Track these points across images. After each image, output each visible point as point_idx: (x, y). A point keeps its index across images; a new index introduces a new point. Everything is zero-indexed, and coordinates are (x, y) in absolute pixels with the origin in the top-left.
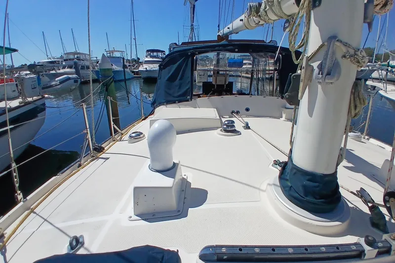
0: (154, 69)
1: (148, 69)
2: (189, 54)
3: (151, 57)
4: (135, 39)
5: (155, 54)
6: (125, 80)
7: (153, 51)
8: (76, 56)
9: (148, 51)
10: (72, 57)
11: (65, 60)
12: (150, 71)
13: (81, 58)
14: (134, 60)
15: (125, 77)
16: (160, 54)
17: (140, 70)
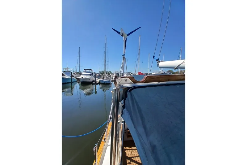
0: (87, 78)
1: (84, 78)
3: (86, 72)
4: (79, 64)
5: (88, 71)
6: (71, 82)
7: (87, 70)
9: (85, 69)
14: (78, 73)
16: (90, 71)
17: (80, 78)
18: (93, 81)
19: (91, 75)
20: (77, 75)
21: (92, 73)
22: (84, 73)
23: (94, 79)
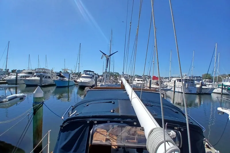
0: (86, 81)
1: (82, 81)
2: (88, 122)
3: (86, 74)
4: (79, 64)
5: (88, 73)
6: (68, 87)
7: (87, 71)
8: (43, 70)
9: (84, 71)
10: (41, 70)
11: (36, 72)
12: (83, 82)
13: (47, 72)
14: (77, 74)
15: (69, 84)
16: (91, 73)
17: (78, 81)
18: (93, 86)
19: (91, 78)
20: (76, 77)
21: (93, 76)
22: (83, 75)
23: (94, 83)
